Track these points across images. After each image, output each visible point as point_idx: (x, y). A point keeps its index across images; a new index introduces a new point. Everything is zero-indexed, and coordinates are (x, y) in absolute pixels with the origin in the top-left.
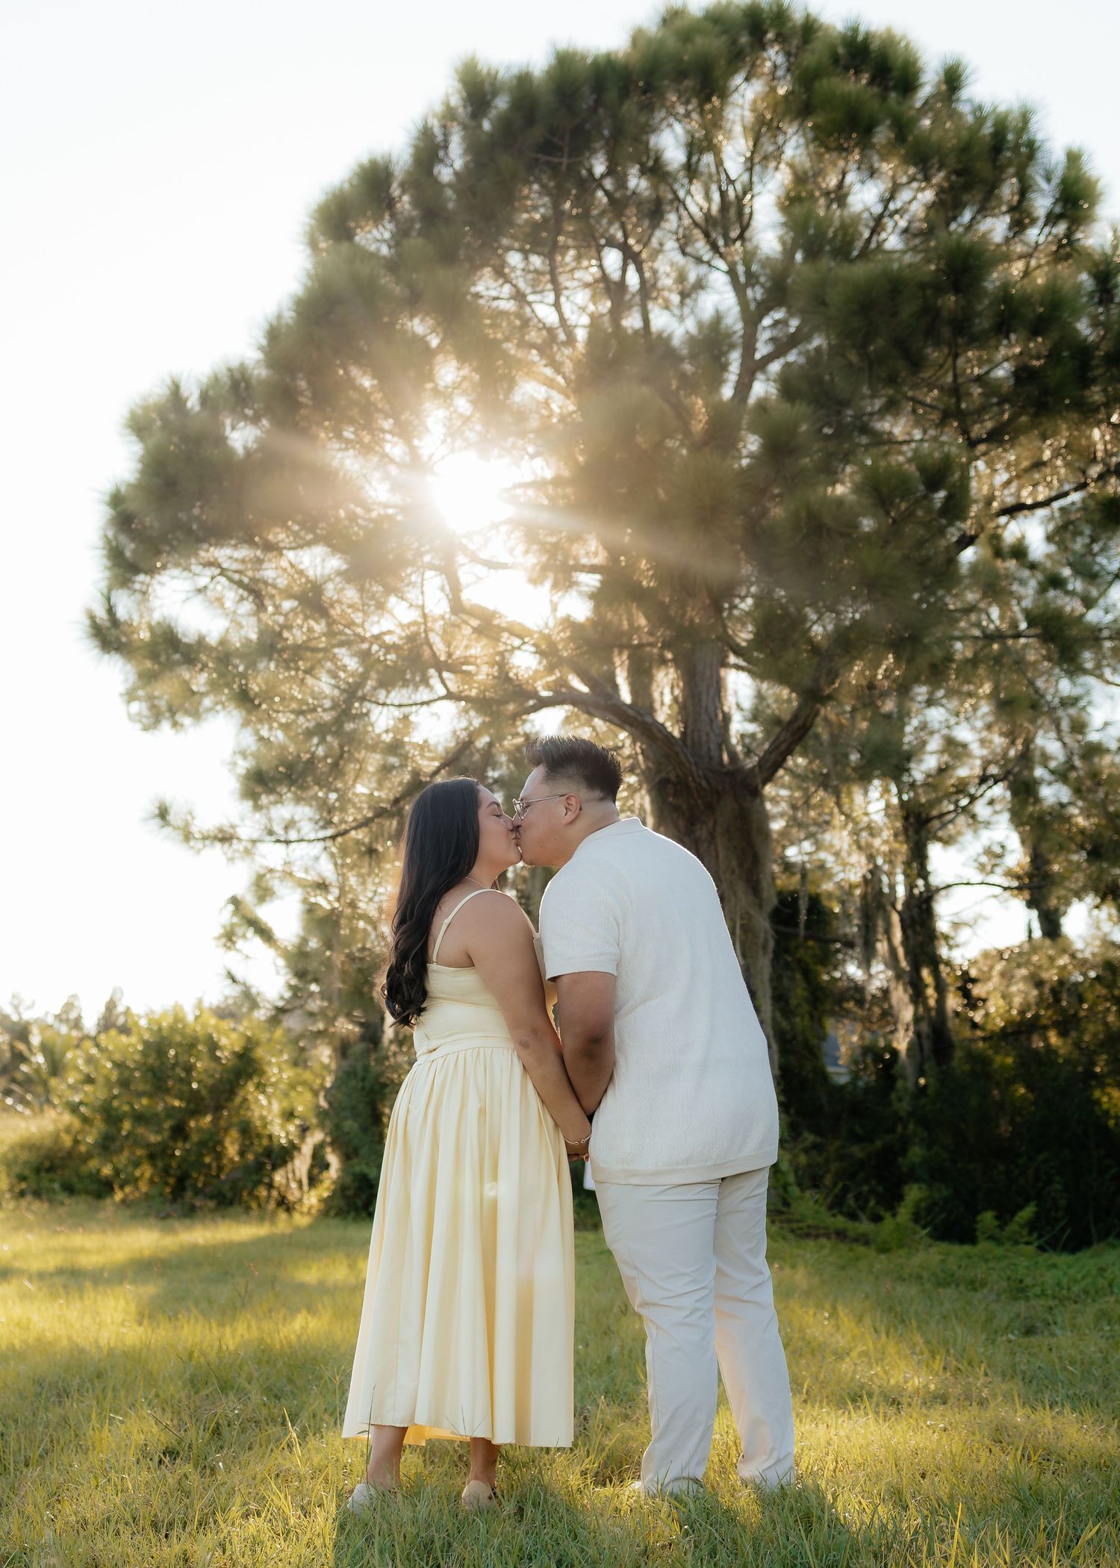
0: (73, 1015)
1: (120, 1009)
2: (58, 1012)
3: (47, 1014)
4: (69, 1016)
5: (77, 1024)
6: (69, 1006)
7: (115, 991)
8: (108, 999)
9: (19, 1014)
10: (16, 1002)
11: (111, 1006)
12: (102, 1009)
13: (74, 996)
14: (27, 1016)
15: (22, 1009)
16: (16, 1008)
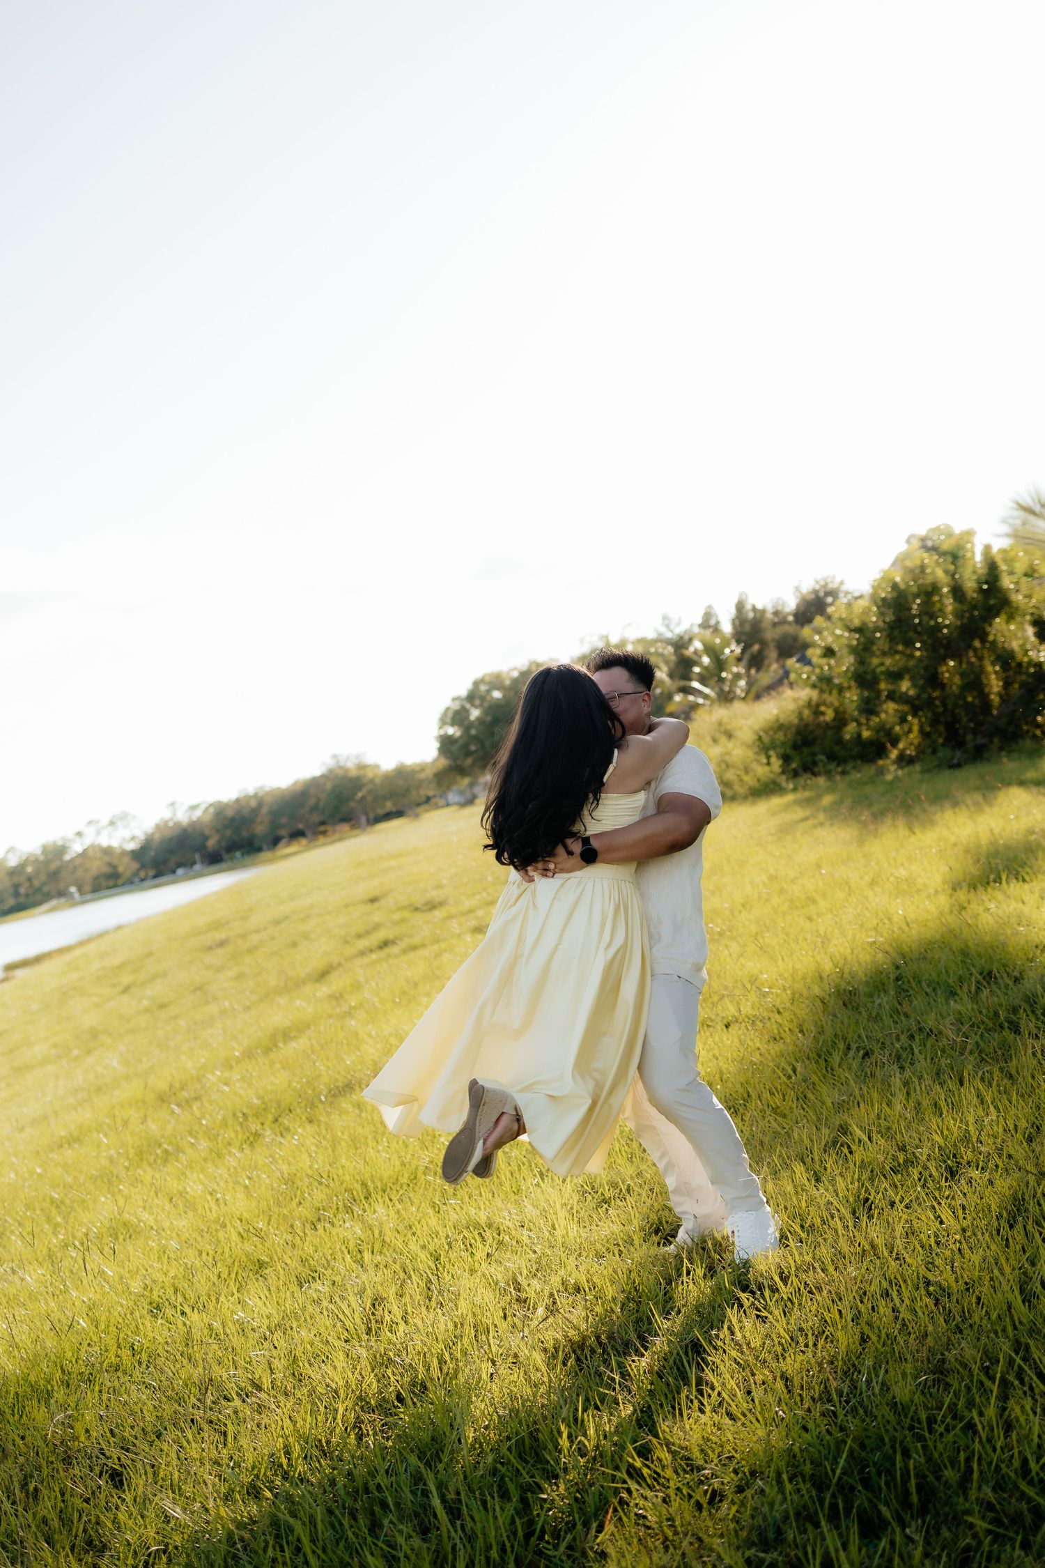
0: (712, 622)
1: (748, 607)
2: (700, 621)
3: (692, 625)
4: (709, 623)
5: (716, 630)
6: (708, 615)
7: (740, 597)
8: (735, 601)
9: (671, 631)
10: (666, 622)
11: (740, 607)
12: (733, 611)
13: (710, 607)
14: (679, 630)
15: (672, 627)
16: (668, 626)
